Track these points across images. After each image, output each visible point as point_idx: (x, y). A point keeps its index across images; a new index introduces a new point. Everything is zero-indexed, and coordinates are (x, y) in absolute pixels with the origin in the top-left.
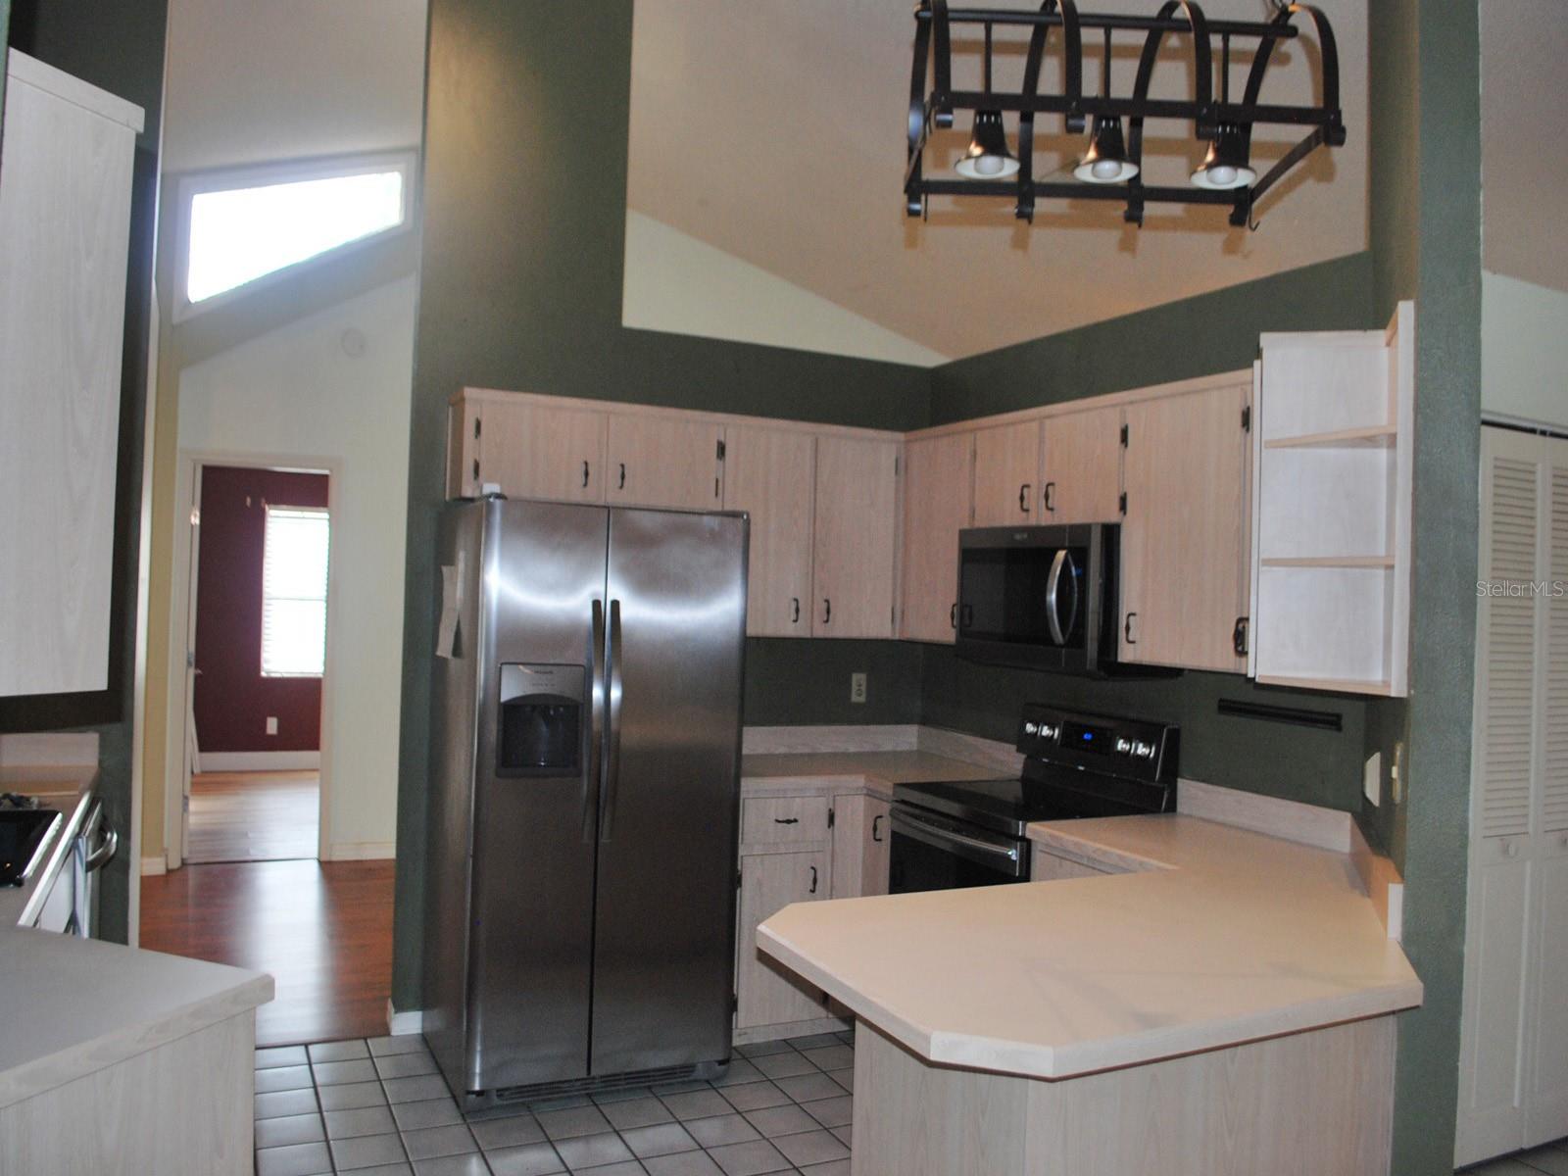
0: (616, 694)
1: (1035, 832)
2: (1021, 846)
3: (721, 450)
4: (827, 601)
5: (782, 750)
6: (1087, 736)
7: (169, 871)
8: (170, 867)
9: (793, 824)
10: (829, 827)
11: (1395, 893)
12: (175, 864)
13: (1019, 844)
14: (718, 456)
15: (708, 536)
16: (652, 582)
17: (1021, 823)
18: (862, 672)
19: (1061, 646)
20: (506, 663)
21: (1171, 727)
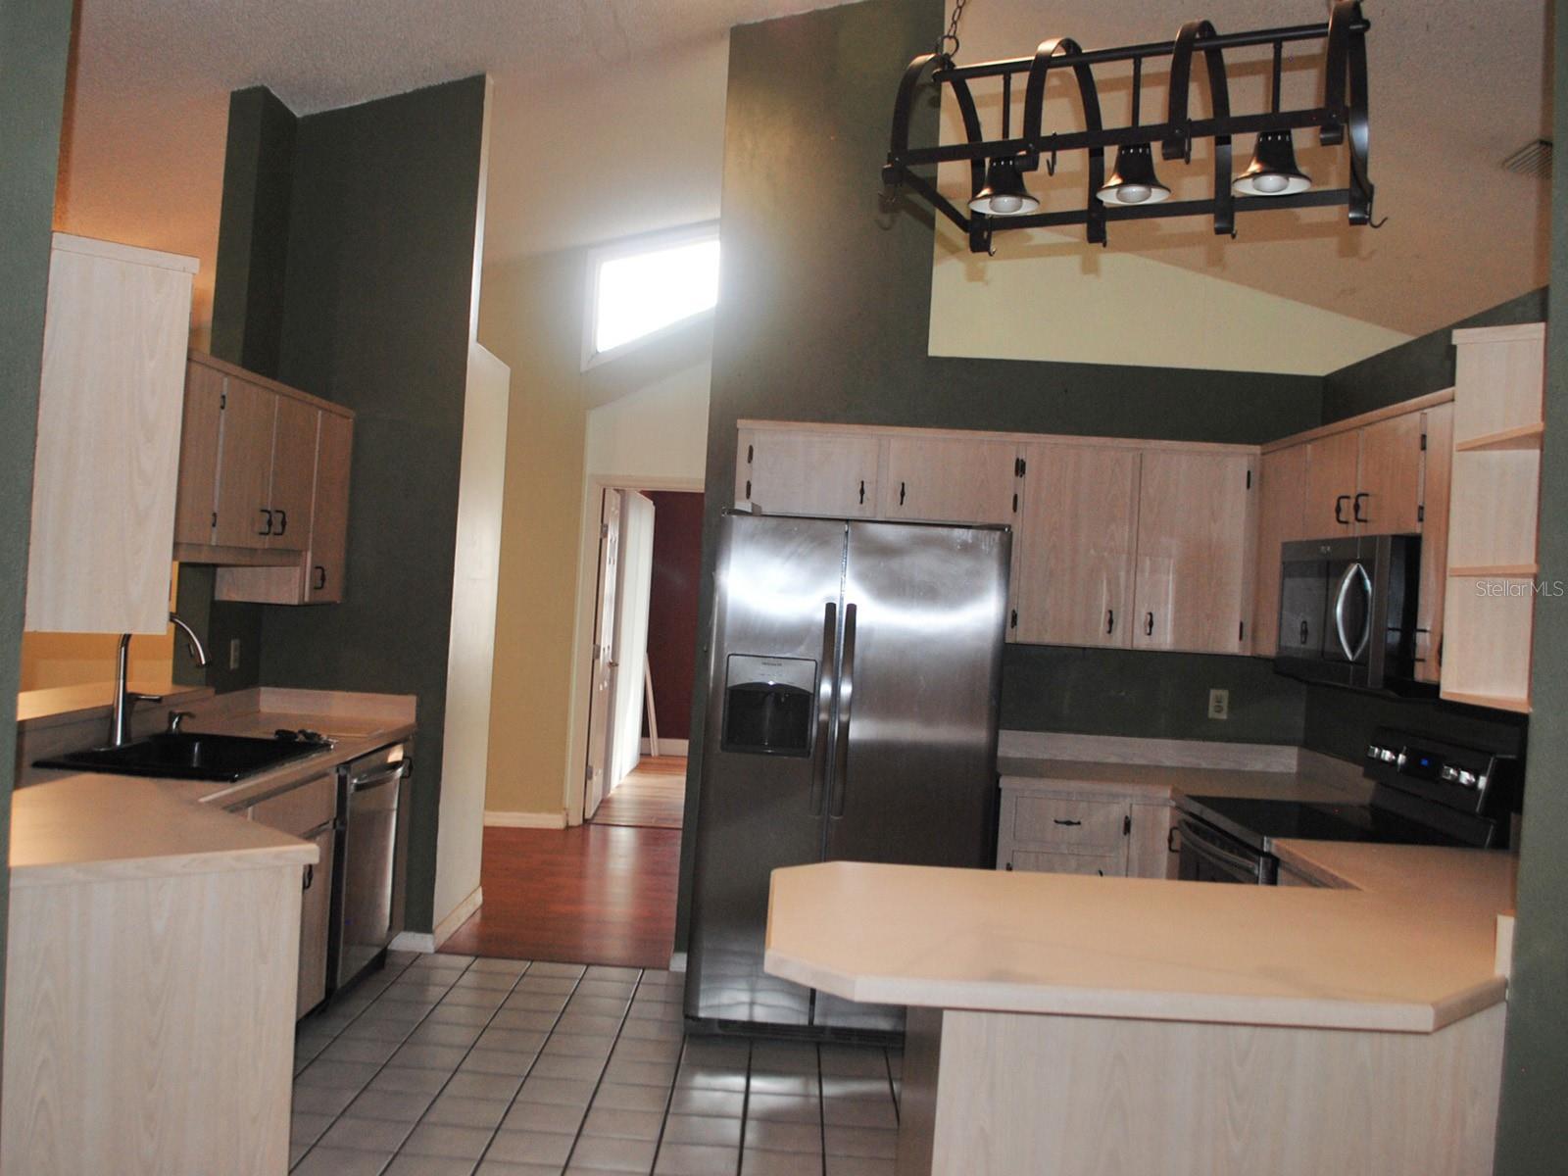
0: (846, 689)
1: (1278, 848)
2: (1265, 863)
3: (1020, 468)
4: (1151, 614)
5: (1113, 760)
6: (1425, 762)
7: (568, 827)
8: (570, 824)
9: (1075, 827)
10: (1125, 834)
11: (1506, 925)
12: (576, 820)
13: (1262, 859)
14: (1017, 473)
15: (959, 547)
16: (896, 589)
17: (1265, 838)
18: (1223, 687)
19: (1351, 662)
20: (732, 655)
21: (1498, 756)
